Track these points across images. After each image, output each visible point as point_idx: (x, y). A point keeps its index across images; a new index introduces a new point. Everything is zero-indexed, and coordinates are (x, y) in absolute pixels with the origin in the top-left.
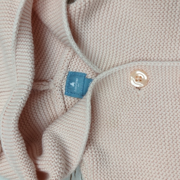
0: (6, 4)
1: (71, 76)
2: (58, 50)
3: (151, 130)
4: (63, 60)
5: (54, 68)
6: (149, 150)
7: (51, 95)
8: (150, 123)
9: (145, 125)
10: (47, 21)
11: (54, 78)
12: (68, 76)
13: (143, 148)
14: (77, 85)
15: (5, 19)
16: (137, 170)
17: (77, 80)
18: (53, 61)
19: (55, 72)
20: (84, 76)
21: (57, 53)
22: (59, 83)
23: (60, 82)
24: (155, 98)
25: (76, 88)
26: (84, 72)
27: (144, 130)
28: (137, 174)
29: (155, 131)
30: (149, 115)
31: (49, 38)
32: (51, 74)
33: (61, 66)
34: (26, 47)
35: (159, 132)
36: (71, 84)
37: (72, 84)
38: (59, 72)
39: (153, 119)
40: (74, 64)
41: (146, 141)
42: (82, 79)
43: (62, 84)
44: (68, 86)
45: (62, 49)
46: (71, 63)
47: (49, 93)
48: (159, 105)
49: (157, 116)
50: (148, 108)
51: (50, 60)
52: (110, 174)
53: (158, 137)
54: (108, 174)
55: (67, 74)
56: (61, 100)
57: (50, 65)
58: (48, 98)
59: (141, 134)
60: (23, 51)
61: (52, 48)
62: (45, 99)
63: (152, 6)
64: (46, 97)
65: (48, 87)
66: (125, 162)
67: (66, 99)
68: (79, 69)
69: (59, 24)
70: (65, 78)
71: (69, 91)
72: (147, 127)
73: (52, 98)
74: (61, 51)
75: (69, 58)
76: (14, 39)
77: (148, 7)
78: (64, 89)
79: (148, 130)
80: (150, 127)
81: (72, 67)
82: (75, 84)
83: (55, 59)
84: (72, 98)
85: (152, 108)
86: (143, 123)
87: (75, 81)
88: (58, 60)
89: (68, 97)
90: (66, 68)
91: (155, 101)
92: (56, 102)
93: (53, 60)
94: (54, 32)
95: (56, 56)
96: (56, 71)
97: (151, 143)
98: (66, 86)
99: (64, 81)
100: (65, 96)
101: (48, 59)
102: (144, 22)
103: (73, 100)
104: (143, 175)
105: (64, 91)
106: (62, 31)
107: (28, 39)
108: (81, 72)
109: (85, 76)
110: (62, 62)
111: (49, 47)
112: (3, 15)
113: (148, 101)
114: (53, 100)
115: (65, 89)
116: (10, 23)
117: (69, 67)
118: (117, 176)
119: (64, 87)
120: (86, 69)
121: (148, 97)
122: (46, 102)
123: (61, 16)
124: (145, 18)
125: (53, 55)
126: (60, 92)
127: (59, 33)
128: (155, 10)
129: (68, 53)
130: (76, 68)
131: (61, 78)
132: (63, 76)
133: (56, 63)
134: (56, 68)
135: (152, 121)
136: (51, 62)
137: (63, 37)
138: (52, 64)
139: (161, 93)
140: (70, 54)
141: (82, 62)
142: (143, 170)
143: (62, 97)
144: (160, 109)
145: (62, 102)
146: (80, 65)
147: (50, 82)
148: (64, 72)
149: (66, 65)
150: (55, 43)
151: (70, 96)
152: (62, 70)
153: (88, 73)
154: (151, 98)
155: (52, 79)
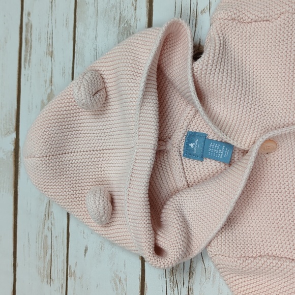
0: (129, 58)
1: (191, 136)
2: (179, 108)
3: (281, 195)
4: (183, 118)
5: (172, 127)
6: (278, 216)
7: (168, 156)
8: (279, 187)
9: (274, 189)
10: (172, 76)
11: (172, 138)
12: (186, 136)
13: (271, 214)
14: (197, 146)
15: (128, 73)
16: (264, 237)
17: (197, 141)
18: (172, 120)
19: (173, 131)
20: (204, 136)
21: (177, 111)
22: (176, 144)
23: (178, 143)
24: (285, 161)
25: (195, 149)
26: (205, 132)
27: (272, 194)
28: (265, 241)
29: (285, 195)
30: (278, 179)
31: (170, 94)
32: (169, 133)
33: (180, 125)
34: (151, 105)
35: (289, 196)
36: (190, 145)
37: (192, 145)
38: (177, 131)
39: (283, 183)
40: (194, 124)
41: (274, 206)
42: (202, 139)
43: (181, 145)
44: (187, 147)
45: (183, 106)
46: (191, 122)
47: (166, 154)
48: (289, 168)
49: (286, 180)
50: (278, 171)
51: (169, 118)
52: (236, 241)
53: (287, 201)
54: (234, 241)
55: (186, 134)
56: (179, 162)
57: (168, 123)
58: (165, 159)
59: (269, 198)
60: (148, 109)
61: (172, 105)
62: (161, 160)
63: (277, 67)
64: (162, 158)
65: (164, 148)
66: (252, 229)
67: (184, 160)
68: (199, 129)
69: (184, 79)
70: (184, 138)
71: (188, 153)
72: (276, 191)
73: (169, 159)
74: (182, 109)
75: (189, 117)
76: (141, 97)
77: (273, 67)
78: (182, 150)
79: (277, 194)
80: (280, 191)
81: (192, 127)
82: (194, 145)
83: (174, 117)
84: (191, 160)
85: (282, 171)
86: (271, 187)
87: (194, 142)
88: (177, 118)
89: (187, 159)
90: (185, 128)
91: (285, 164)
92: (173, 163)
93: (172, 118)
94: (178, 88)
95: (176, 114)
96: (175, 130)
97: (280, 208)
98: (184, 147)
99: (182, 142)
100: (183, 158)
101: (167, 116)
102: (270, 83)
103: (192, 162)
104: (271, 243)
105: (182, 153)
106: (186, 86)
107: (154, 97)
108: (201, 132)
109: (206, 137)
110: (182, 121)
111: (169, 104)
112: (126, 69)
113: (277, 164)
114: (170, 162)
115: (184, 151)
116: (134, 78)
117: (189, 127)
118: (243, 243)
119: (183, 148)
120: (207, 130)
121: (277, 160)
122: (162, 163)
123: (186, 71)
124: (270, 79)
125: (172, 113)
126: (178, 153)
127: (183, 88)
128: (280, 71)
129: (189, 112)
130: (196, 128)
131: (180, 138)
132: (182, 135)
133: (175, 121)
134: (175, 127)
135: (281, 185)
136: (170, 120)
137: (187, 93)
138: (170, 123)
139: (290, 156)
140: (192, 113)
141: (203, 122)
142: (271, 237)
143: (179, 158)
144: (290, 172)
145: (180, 164)
146: (201, 126)
147: (167, 142)
148: (183, 132)
149: (186, 124)
150: (175, 99)
151: (189, 157)
152: (181, 130)
153: (209, 133)
154: (281, 160)
155: (169, 138)
